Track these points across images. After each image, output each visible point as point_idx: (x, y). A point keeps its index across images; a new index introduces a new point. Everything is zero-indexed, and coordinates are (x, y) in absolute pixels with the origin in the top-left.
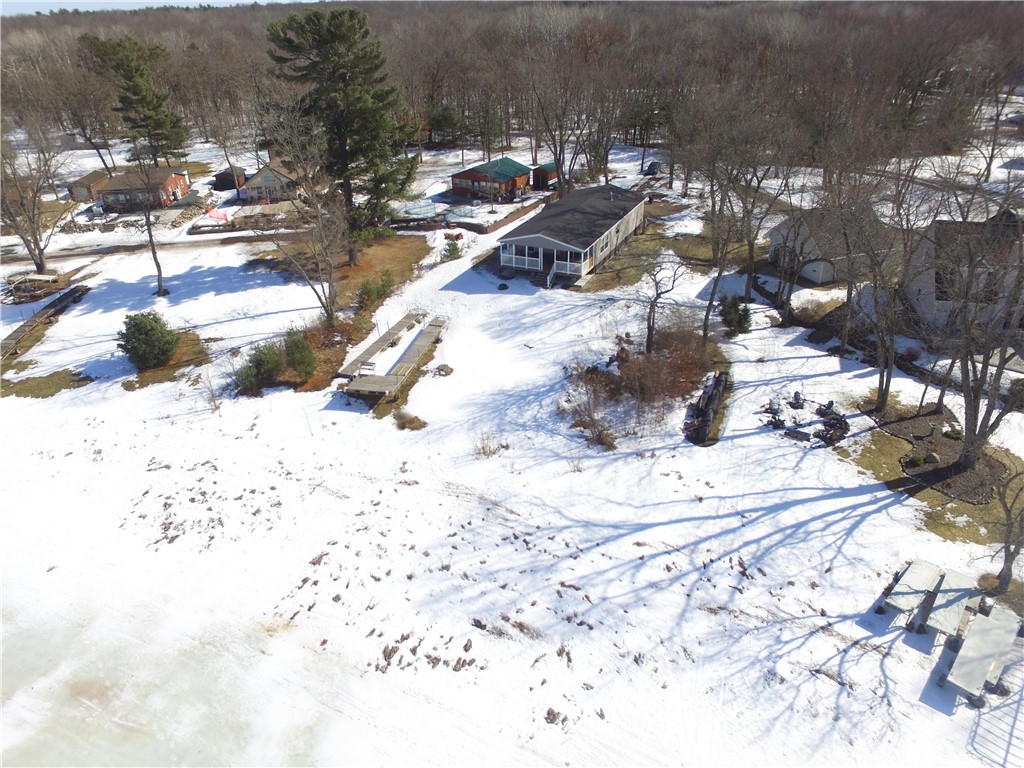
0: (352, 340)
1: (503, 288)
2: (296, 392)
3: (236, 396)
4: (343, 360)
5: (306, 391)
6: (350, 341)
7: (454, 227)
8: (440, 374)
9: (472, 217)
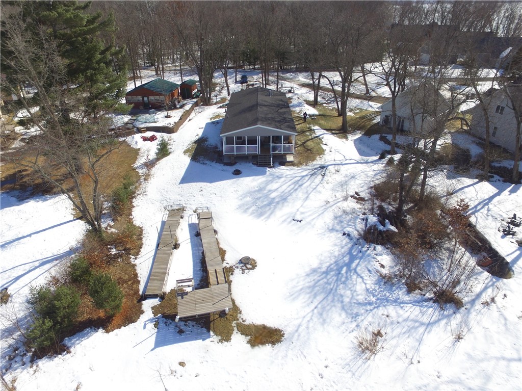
0: (129, 249)
1: (237, 173)
2: (108, 332)
3: (32, 361)
4: (136, 275)
5: (119, 327)
6: (128, 251)
7: (144, 131)
8: (248, 269)
9: (155, 122)
